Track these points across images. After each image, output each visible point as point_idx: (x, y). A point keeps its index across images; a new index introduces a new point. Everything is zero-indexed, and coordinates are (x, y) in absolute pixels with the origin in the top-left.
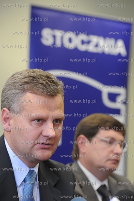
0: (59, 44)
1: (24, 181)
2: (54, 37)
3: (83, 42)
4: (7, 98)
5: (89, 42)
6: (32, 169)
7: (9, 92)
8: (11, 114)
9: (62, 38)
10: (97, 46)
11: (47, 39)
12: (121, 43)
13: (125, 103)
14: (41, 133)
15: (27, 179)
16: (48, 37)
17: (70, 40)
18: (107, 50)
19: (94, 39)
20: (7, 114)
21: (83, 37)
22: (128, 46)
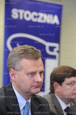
0: (21, 18)
1: (24, 108)
2: (19, 13)
3: (35, 17)
4: (12, 63)
5: (38, 17)
6: (28, 101)
7: (12, 60)
8: (16, 72)
9: (23, 14)
10: (43, 19)
11: (15, 15)
12: (56, 17)
13: (58, 52)
14: (34, 81)
15: (26, 107)
16: (15, 14)
17: (28, 16)
18: (48, 21)
19: (41, 15)
20: (13, 72)
21: (35, 13)
22: (60, 19)
